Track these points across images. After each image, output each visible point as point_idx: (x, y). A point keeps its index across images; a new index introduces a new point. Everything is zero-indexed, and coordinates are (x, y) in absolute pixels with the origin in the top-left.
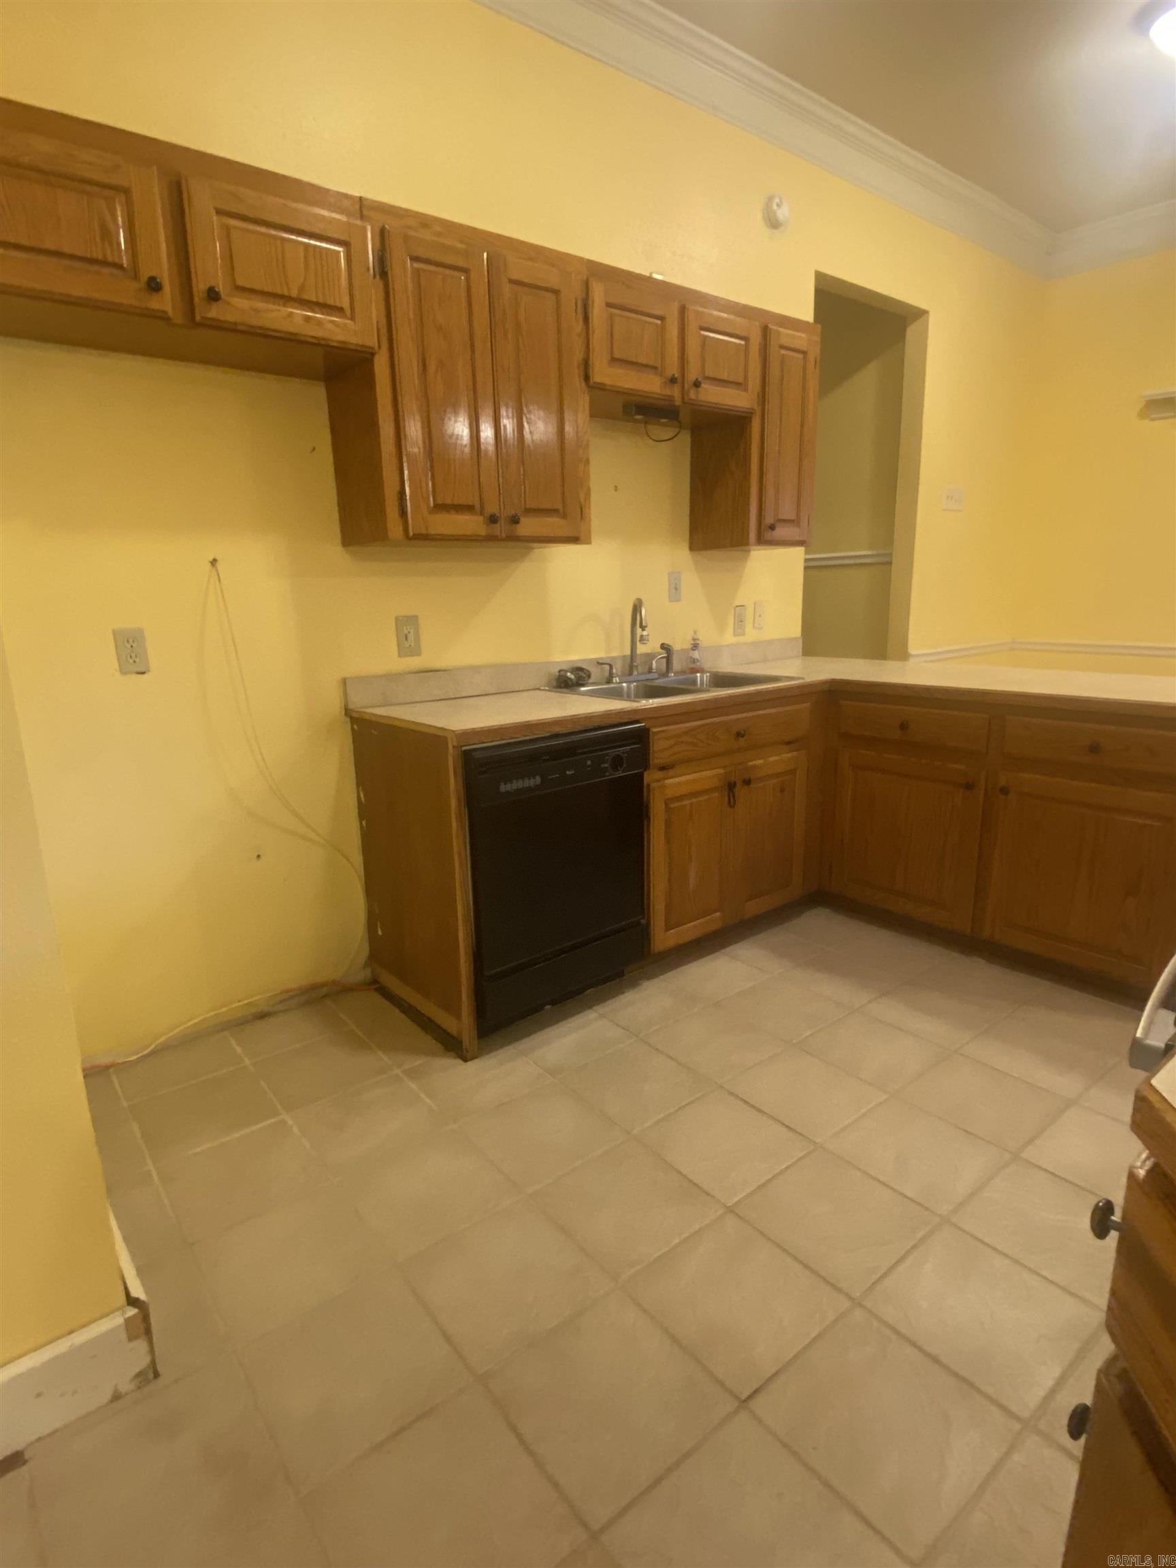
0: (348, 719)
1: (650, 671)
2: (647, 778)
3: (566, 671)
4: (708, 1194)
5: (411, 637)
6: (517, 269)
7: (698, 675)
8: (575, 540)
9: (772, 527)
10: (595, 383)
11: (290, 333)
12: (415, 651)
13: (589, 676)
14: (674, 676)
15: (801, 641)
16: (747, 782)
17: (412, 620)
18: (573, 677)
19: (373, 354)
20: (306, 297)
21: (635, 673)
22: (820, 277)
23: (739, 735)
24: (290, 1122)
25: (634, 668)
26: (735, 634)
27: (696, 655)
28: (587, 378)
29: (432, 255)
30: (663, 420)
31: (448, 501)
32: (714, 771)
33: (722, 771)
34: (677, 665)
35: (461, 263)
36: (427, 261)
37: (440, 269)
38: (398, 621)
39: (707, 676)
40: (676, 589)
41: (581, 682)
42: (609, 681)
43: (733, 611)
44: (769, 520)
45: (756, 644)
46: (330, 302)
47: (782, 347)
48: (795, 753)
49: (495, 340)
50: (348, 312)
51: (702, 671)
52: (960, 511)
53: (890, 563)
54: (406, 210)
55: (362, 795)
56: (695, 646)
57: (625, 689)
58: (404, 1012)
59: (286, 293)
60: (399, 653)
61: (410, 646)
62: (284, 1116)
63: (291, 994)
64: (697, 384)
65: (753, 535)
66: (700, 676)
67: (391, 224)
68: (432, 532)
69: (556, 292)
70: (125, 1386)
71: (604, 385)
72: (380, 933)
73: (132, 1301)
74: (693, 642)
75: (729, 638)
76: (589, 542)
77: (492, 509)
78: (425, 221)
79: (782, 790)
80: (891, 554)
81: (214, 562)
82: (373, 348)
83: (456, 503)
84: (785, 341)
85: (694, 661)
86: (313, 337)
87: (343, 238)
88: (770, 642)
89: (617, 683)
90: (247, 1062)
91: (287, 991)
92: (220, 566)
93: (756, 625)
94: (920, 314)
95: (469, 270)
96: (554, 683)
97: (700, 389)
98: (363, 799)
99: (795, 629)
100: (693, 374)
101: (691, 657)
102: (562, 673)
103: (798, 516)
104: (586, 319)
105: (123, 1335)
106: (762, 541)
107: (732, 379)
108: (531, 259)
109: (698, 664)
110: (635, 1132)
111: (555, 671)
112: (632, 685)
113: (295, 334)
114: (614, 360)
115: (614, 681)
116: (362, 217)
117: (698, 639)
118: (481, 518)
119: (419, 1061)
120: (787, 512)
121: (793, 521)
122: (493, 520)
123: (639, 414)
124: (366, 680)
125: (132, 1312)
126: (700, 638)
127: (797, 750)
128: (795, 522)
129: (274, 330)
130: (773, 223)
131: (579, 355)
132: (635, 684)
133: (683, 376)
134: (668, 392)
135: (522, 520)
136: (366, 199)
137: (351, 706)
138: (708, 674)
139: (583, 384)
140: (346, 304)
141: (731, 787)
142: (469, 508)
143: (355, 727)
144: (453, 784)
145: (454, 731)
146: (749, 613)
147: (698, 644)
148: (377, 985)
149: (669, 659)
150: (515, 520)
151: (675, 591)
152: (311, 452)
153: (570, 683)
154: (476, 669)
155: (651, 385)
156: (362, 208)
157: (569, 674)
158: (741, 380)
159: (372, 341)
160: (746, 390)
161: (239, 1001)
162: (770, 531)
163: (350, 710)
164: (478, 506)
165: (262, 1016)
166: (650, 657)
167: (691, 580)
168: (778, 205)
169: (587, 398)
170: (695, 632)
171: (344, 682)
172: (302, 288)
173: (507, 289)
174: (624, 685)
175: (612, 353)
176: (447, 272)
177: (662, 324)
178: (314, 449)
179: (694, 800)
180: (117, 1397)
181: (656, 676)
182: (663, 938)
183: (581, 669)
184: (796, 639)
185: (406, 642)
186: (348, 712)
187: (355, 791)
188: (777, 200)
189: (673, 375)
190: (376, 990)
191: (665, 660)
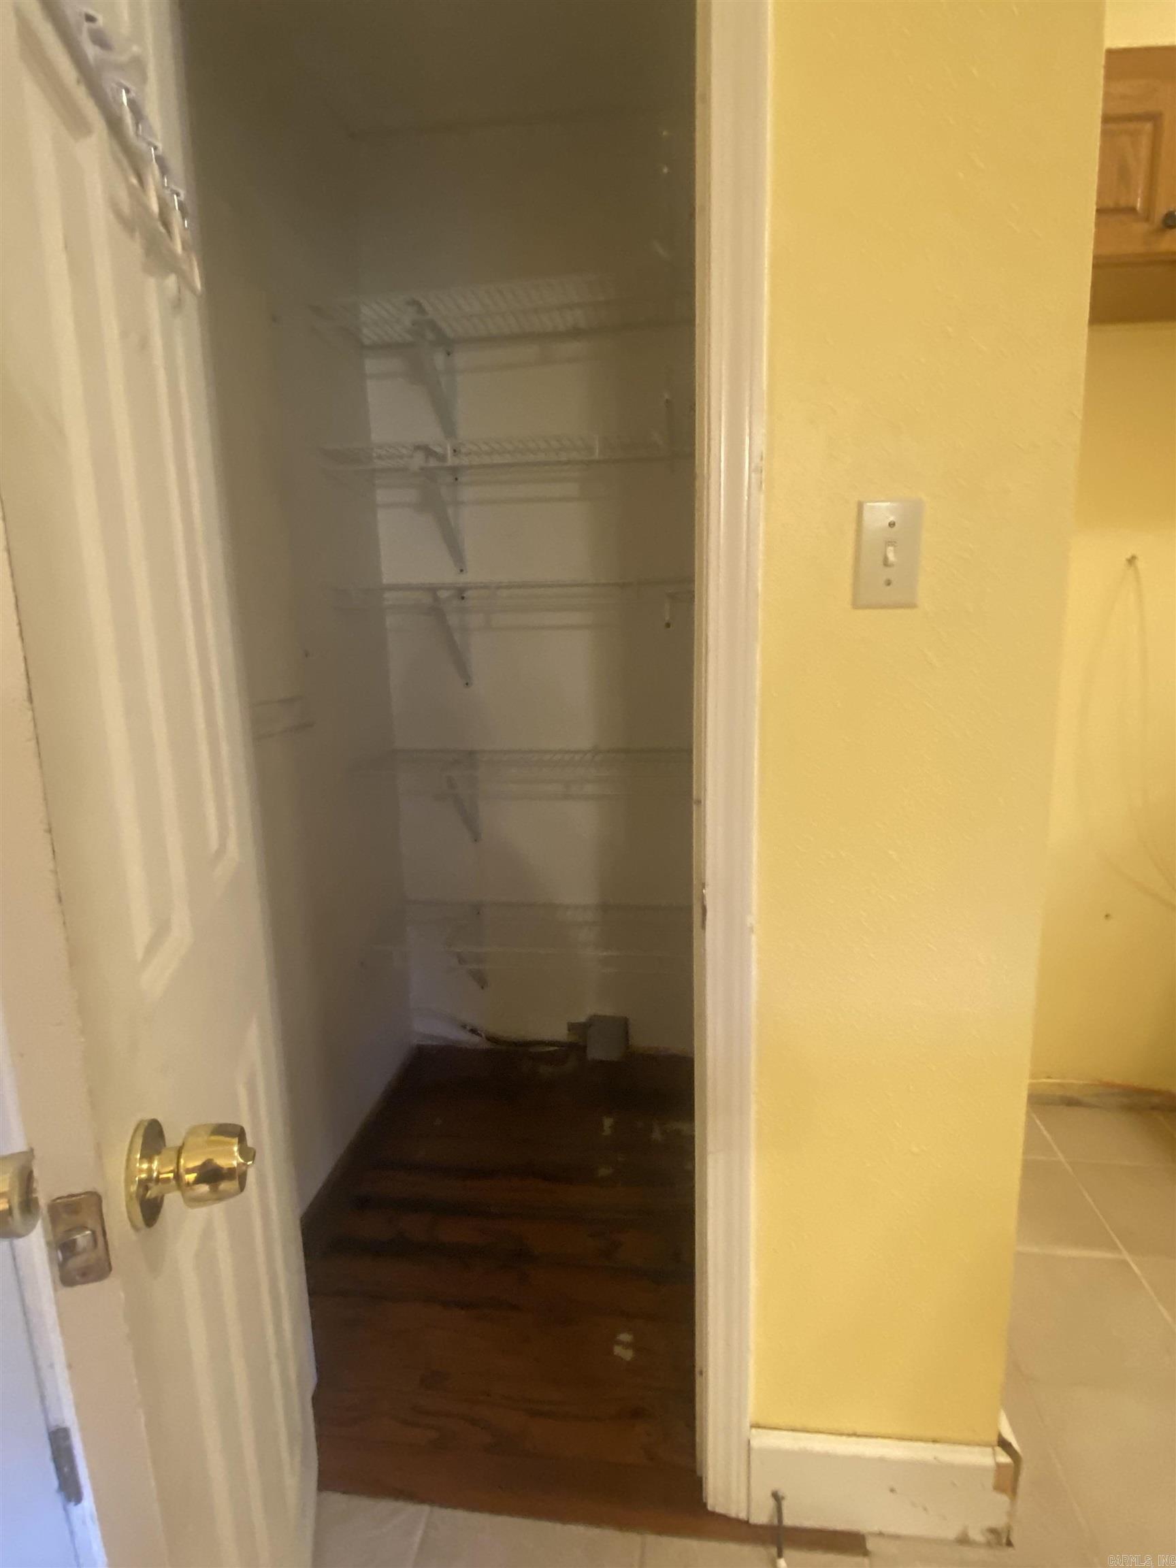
24: (1136, 1270)
62: (1126, 1257)
63: (1112, 1090)
70: (976, 1535)
73: (1004, 1444)
81: (1132, 560)
90: (1061, 1157)
91: (1107, 1086)
92: (1140, 564)
105: (990, 1481)
125: (1004, 1459)
165: (1071, 1103)
180: (963, 1540)
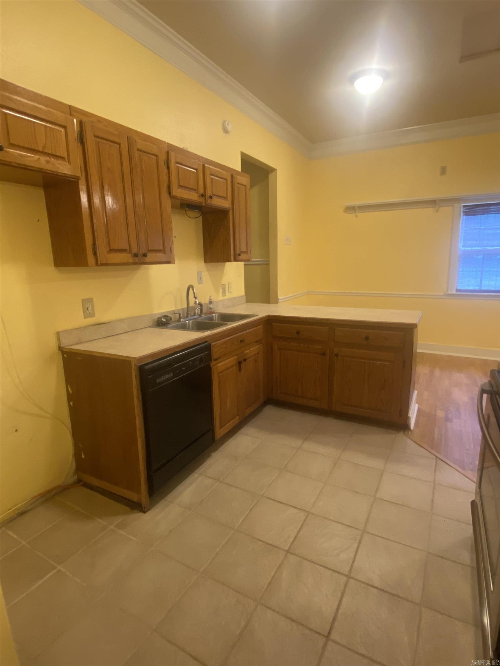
0: (60, 352)
1: (195, 315)
2: (212, 364)
3: (162, 318)
4: (277, 547)
5: (90, 309)
6: (141, 144)
7: (214, 314)
8: (168, 262)
9: (239, 255)
10: (173, 196)
11: (39, 168)
12: (92, 315)
13: (171, 319)
14: (204, 316)
15: (245, 297)
16: (245, 360)
17: (90, 301)
18: (165, 320)
19: (78, 180)
20: (46, 151)
21: (189, 316)
22: (243, 155)
23: (242, 341)
24: (64, 570)
25: (189, 315)
26: (222, 296)
27: (211, 306)
28: (170, 193)
29: (104, 136)
30: (196, 211)
31: (116, 248)
32: (233, 357)
33: (236, 357)
34: (204, 311)
35: (116, 140)
36: (102, 138)
37: (108, 142)
38: (84, 301)
39: (217, 315)
40: (200, 278)
41: (168, 322)
42: (179, 320)
43: (221, 287)
44: (238, 252)
45: (230, 299)
46: (58, 154)
47: (239, 184)
48: (259, 345)
49: (133, 176)
50: (66, 159)
51: (214, 313)
52: (290, 244)
53: (269, 264)
54: (91, 114)
55: (70, 389)
56: (211, 303)
57: (188, 323)
58: (101, 493)
59: (36, 149)
60: (84, 316)
61: (90, 312)
62: (59, 567)
63: (37, 498)
64: (211, 197)
65: (232, 259)
66: (215, 315)
67: (84, 119)
68: (109, 262)
69: (157, 156)
71: (177, 196)
72: (83, 456)
74: (209, 301)
75: (221, 298)
76: (174, 263)
77: (135, 250)
78: (100, 120)
79: (256, 361)
80: (269, 261)
82: (79, 177)
83: (119, 248)
84: (239, 181)
85: (211, 309)
86: (50, 171)
87: (64, 124)
88: (235, 298)
89: (183, 321)
90: (24, 543)
91: (34, 497)
93: (230, 291)
94: (273, 170)
95: (120, 143)
96: (156, 324)
97: (212, 199)
98: (71, 392)
99: (242, 293)
100: (209, 193)
101: (209, 307)
102: (159, 319)
103: (247, 250)
104: (168, 168)
106: (235, 260)
107: (222, 195)
108: (145, 141)
109: (212, 310)
110: (236, 528)
111: (156, 318)
112: (190, 322)
113: (42, 169)
114: (180, 186)
115: (182, 320)
116: (71, 115)
117: (211, 299)
118: (130, 255)
119: (119, 519)
120: (244, 249)
121: (245, 252)
122: (136, 255)
123: (188, 208)
124: (68, 332)
126: (212, 299)
127: (259, 344)
128: (246, 252)
129: (30, 166)
130: (226, 131)
131: (166, 184)
132: (192, 321)
133: (205, 194)
134: (200, 200)
135: (148, 254)
136: (73, 107)
137: (62, 345)
138: (218, 314)
139: (168, 195)
140: (65, 155)
141: (240, 363)
142: (124, 251)
143: (65, 356)
144: (135, 382)
145: (135, 358)
146: (227, 286)
147: (212, 302)
148: (82, 483)
149: (201, 310)
150: (145, 255)
151: (200, 279)
152: (37, 221)
153: (164, 323)
154: (121, 321)
155: (193, 197)
156: (71, 110)
157: (163, 319)
158: (225, 196)
159: (79, 174)
160: (227, 200)
161: (9, 509)
162: (239, 256)
163: (62, 347)
164: (128, 250)
165: (22, 514)
166: (194, 308)
167: (206, 275)
168: (227, 124)
169: (170, 202)
170: (210, 297)
171: (58, 333)
172: (44, 147)
173: (137, 154)
174: (187, 321)
175: (179, 183)
176: (111, 144)
177: (197, 171)
178: (39, 220)
179: (228, 371)
181: (197, 316)
182: (219, 432)
183: (167, 316)
184: (243, 296)
185: (88, 311)
186: (60, 348)
187: (65, 387)
188: (227, 123)
189: (202, 193)
190: (82, 485)
191: (199, 310)
